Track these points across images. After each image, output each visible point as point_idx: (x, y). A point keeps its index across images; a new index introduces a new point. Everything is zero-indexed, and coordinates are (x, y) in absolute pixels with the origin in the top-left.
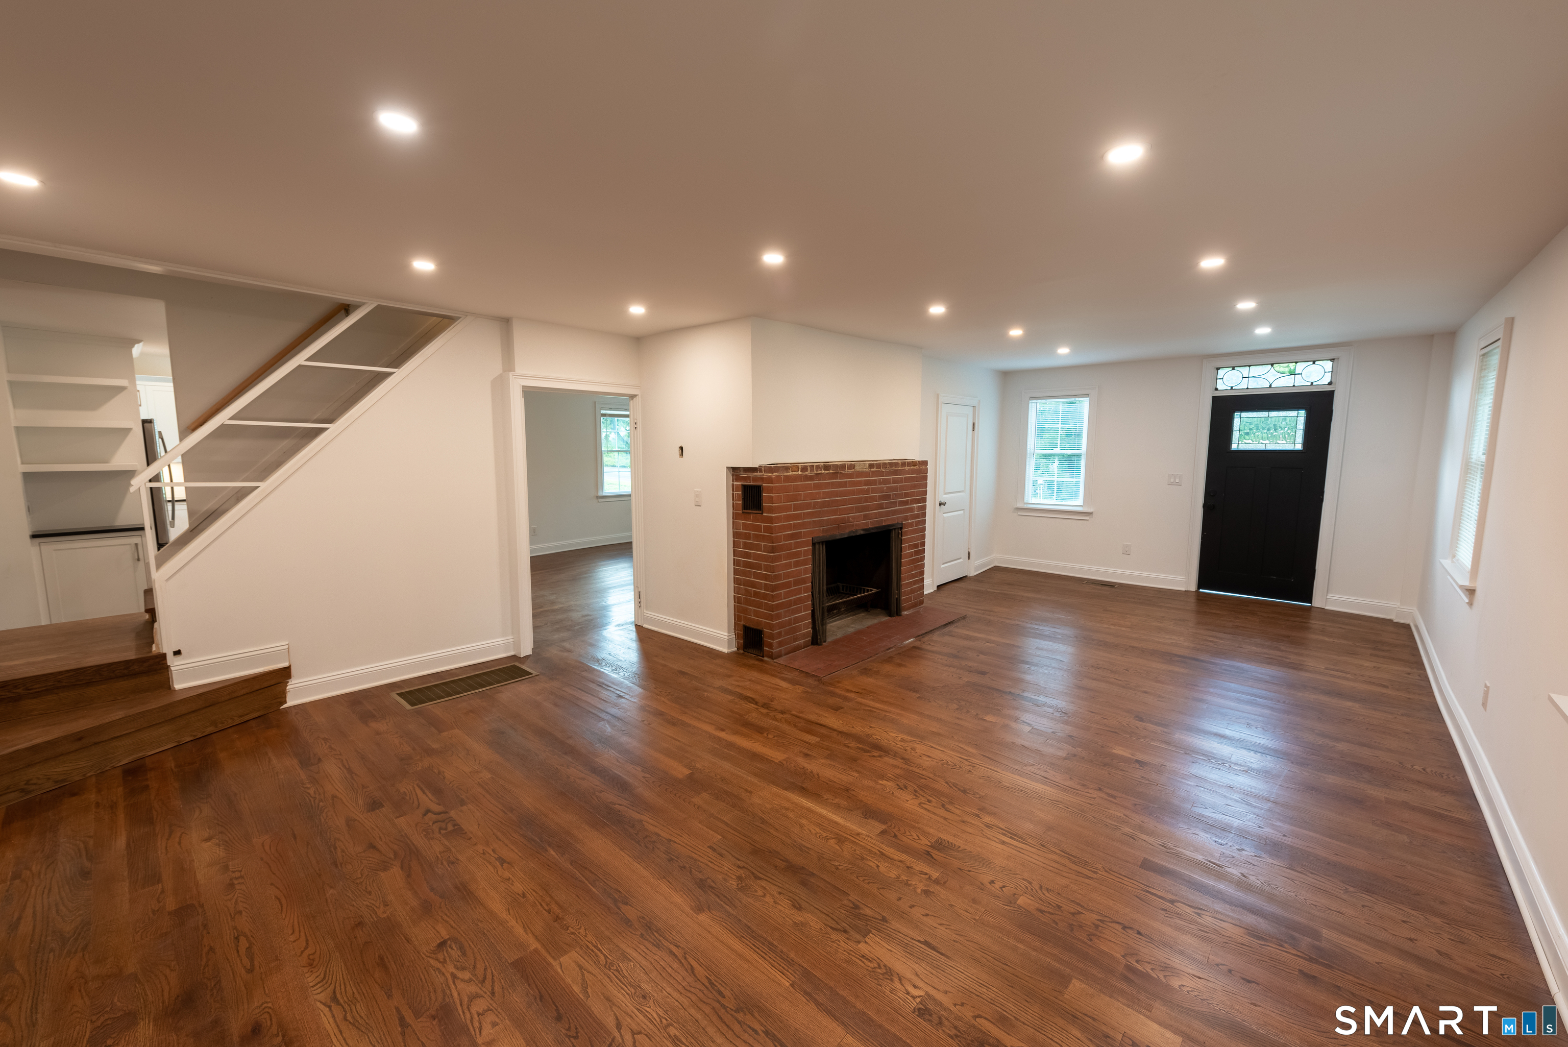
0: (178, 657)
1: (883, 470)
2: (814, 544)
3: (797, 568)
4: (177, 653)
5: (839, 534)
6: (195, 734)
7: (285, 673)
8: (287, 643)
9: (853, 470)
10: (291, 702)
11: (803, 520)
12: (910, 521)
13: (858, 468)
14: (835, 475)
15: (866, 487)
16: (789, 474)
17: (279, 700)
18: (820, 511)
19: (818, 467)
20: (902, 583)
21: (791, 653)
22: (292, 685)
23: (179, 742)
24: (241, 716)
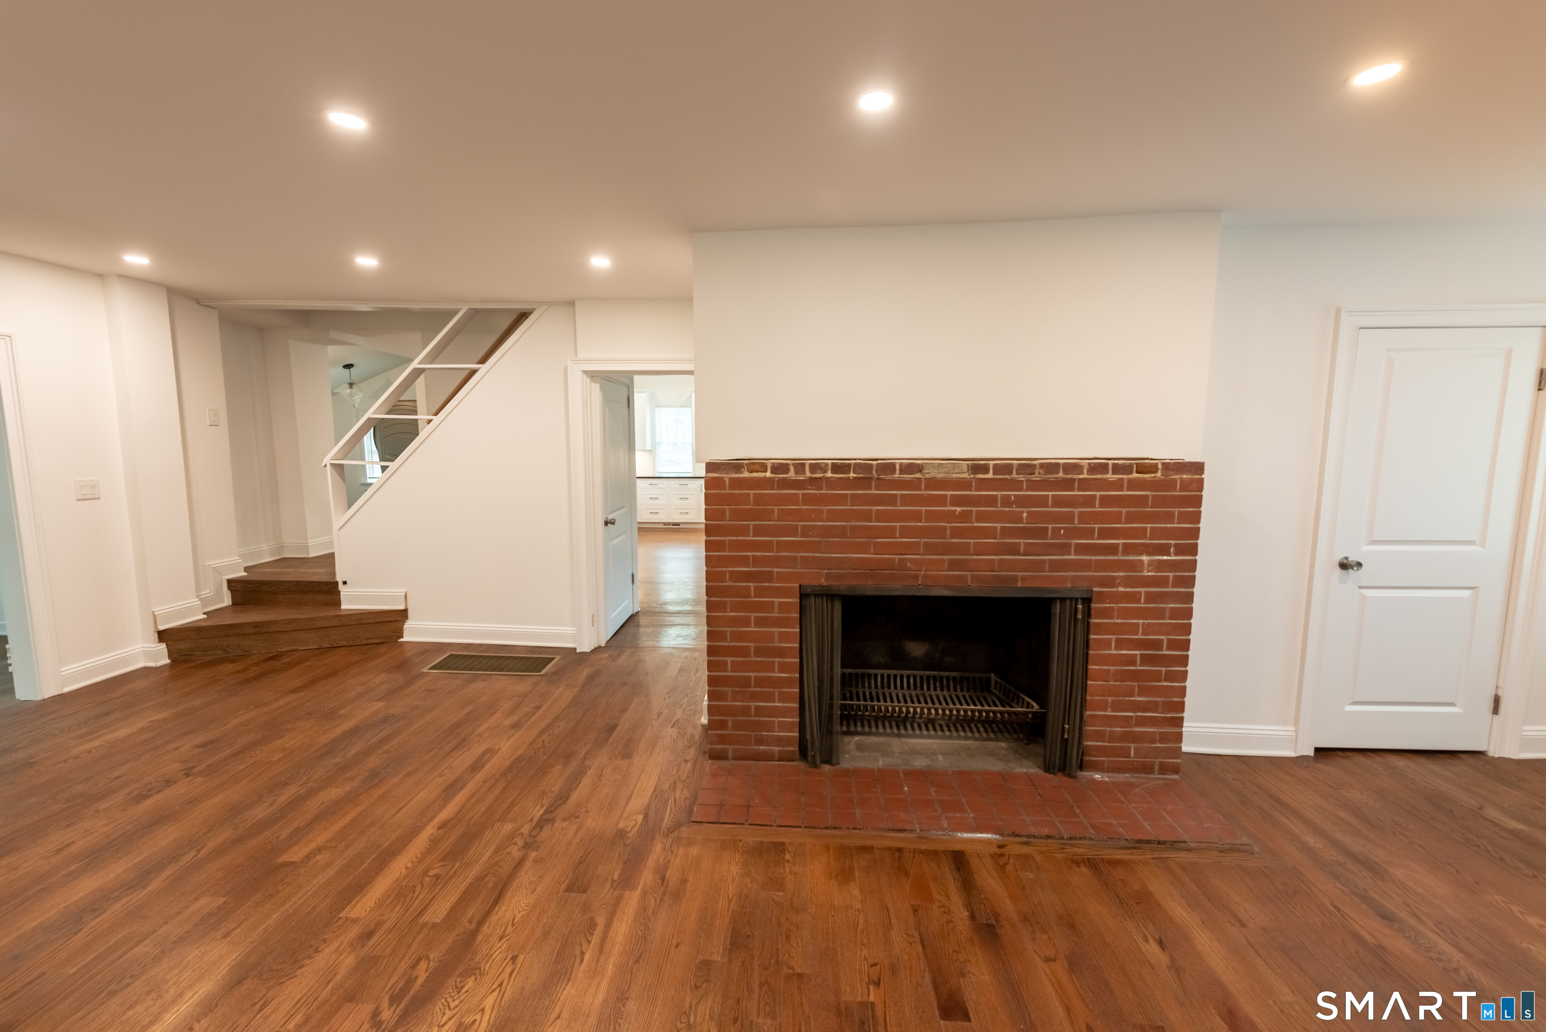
0: (345, 586)
1: (1021, 478)
2: (803, 596)
3: (763, 629)
4: (345, 583)
5: (870, 586)
6: (332, 643)
7: (403, 615)
8: (404, 591)
9: (918, 475)
10: (406, 638)
11: (777, 552)
12: (1121, 589)
13: (931, 473)
14: (863, 482)
15: (959, 509)
16: (742, 475)
17: (398, 634)
18: (820, 542)
19: (815, 467)
20: (1088, 713)
21: (749, 759)
22: (408, 625)
23: (321, 646)
24: (366, 639)
